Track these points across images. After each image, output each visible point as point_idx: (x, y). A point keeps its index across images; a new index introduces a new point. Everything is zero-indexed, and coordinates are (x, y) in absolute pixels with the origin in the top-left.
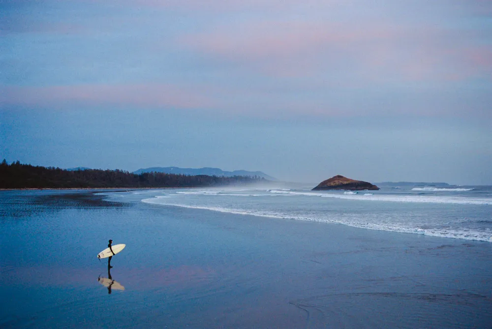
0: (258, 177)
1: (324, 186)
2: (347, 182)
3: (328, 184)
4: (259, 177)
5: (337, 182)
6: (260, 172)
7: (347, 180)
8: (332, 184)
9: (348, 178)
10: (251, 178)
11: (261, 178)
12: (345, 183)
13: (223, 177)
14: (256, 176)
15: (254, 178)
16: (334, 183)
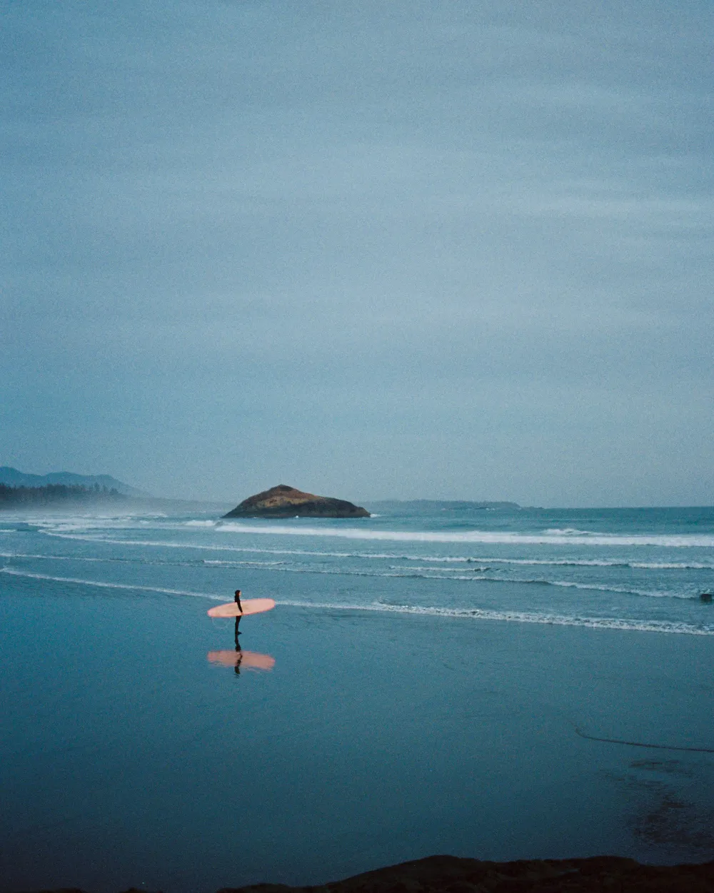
0: (101, 488)
1: (251, 509)
2: (302, 501)
3: (260, 504)
4: (105, 489)
5: (279, 500)
6: (108, 478)
7: (299, 494)
8: (268, 504)
9: (302, 490)
10: (87, 489)
11: (109, 489)
12: (296, 501)
13: (42, 487)
14: (97, 486)
15: (95, 490)
16: (271, 502)
